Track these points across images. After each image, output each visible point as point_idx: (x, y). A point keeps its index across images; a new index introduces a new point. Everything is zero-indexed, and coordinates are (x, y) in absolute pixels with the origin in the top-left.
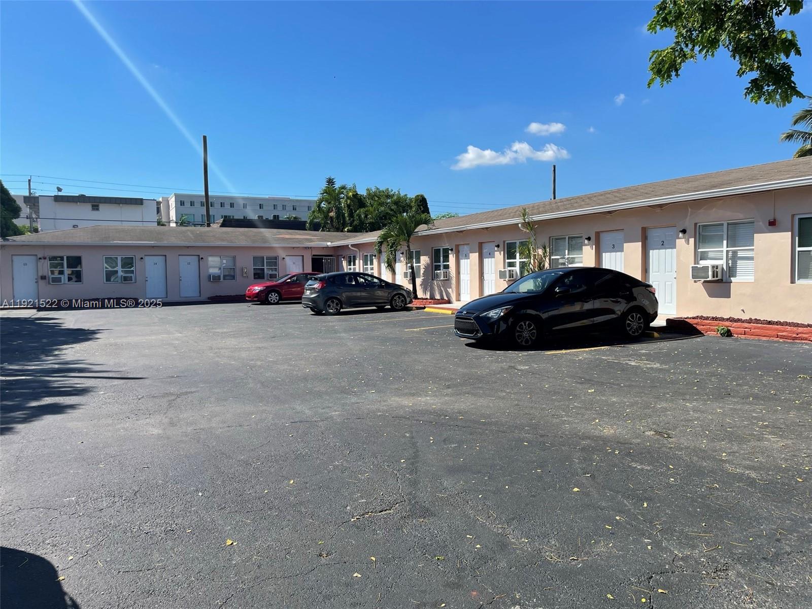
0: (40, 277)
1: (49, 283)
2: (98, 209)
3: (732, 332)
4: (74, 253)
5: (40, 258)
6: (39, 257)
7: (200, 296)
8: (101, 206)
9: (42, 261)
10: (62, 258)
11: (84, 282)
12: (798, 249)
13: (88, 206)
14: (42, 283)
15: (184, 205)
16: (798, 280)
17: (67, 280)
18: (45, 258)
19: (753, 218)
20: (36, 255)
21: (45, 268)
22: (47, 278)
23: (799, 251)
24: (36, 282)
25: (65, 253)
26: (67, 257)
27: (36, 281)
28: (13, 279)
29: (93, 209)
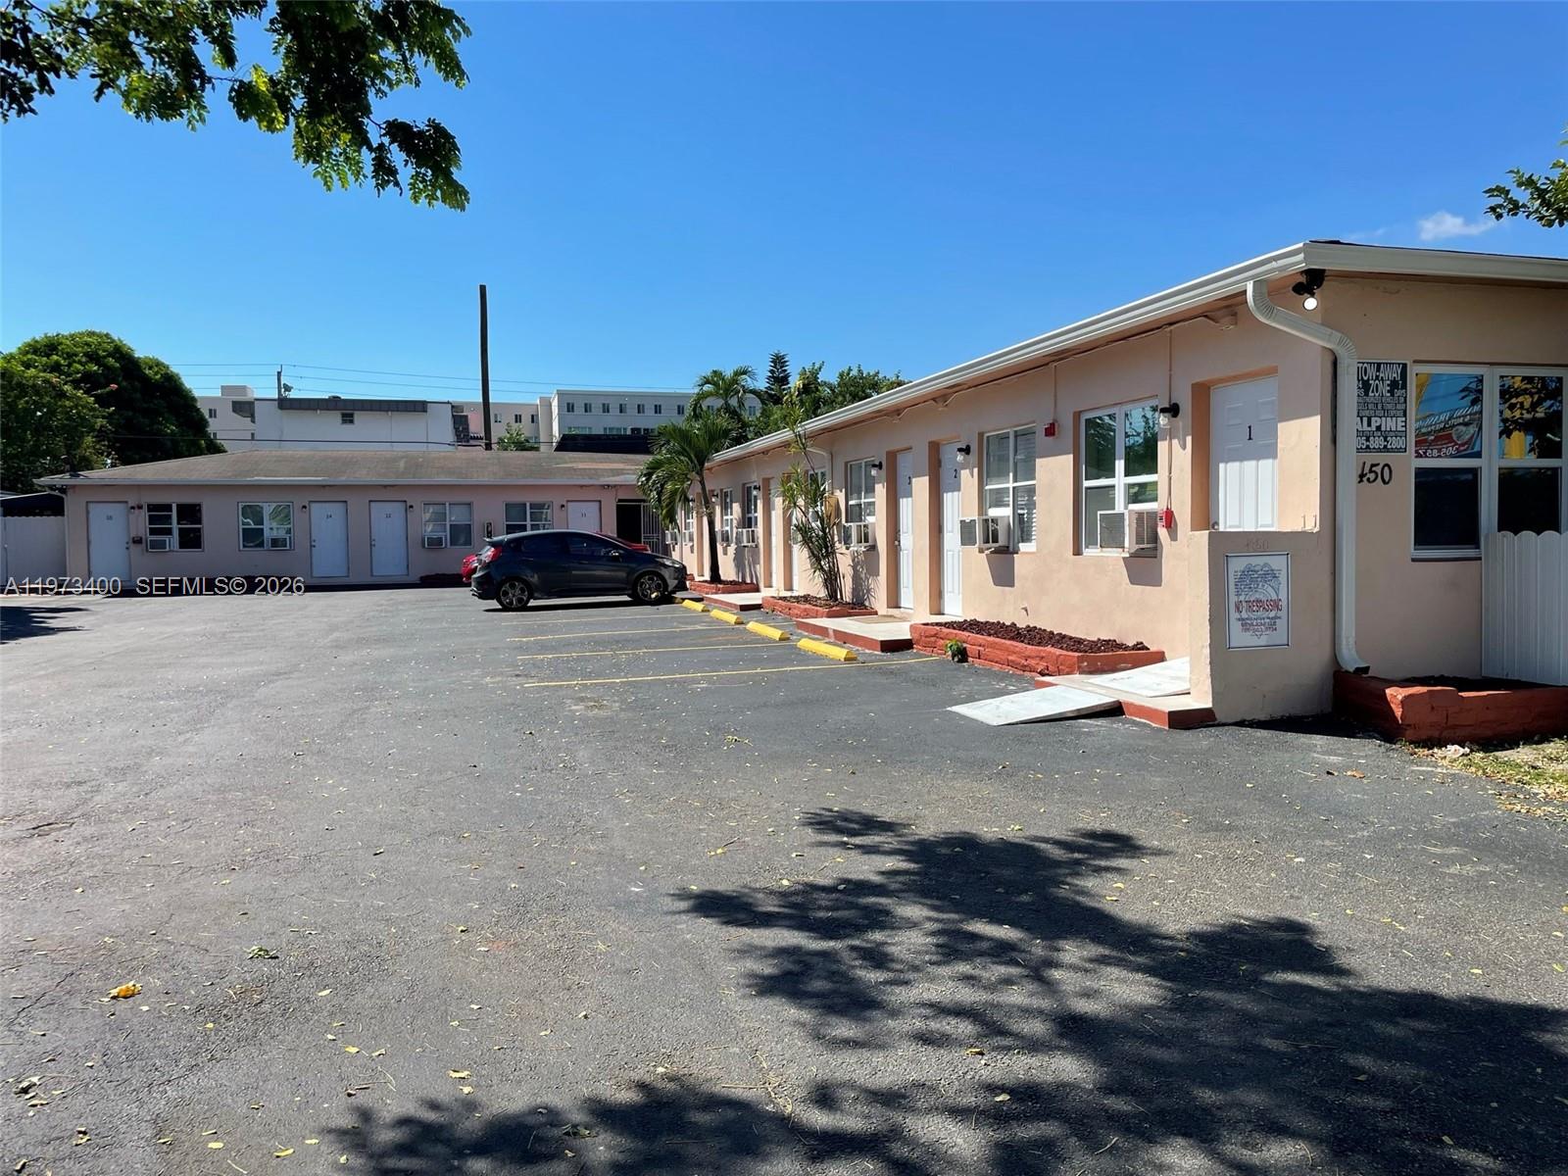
0: (131, 541)
1: (147, 551)
2: (352, 422)
3: (969, 654)
4: (188, 499)
5: (133, 508)
6: (130, 505)
7: (408, 575)
8: (358, 416)
9: (137, 511)
10: (168, 507)
11: (206, 550)
12: (1087, 484)
13: (335, 417)
14: (136, 549)
15: (573, 411)
16: (1087, 547)
17: (177, 544)
18: (140, 507)
19: (1034, 422)
20: (126, 502)
21: (141, 523)
22: (144, 541)
23: (1087, 488)
24: (127, 548)
25: (174, 499)
26: (178, 505)
27: (126, 546)
28: (89, 543)
29: (344, 422)
